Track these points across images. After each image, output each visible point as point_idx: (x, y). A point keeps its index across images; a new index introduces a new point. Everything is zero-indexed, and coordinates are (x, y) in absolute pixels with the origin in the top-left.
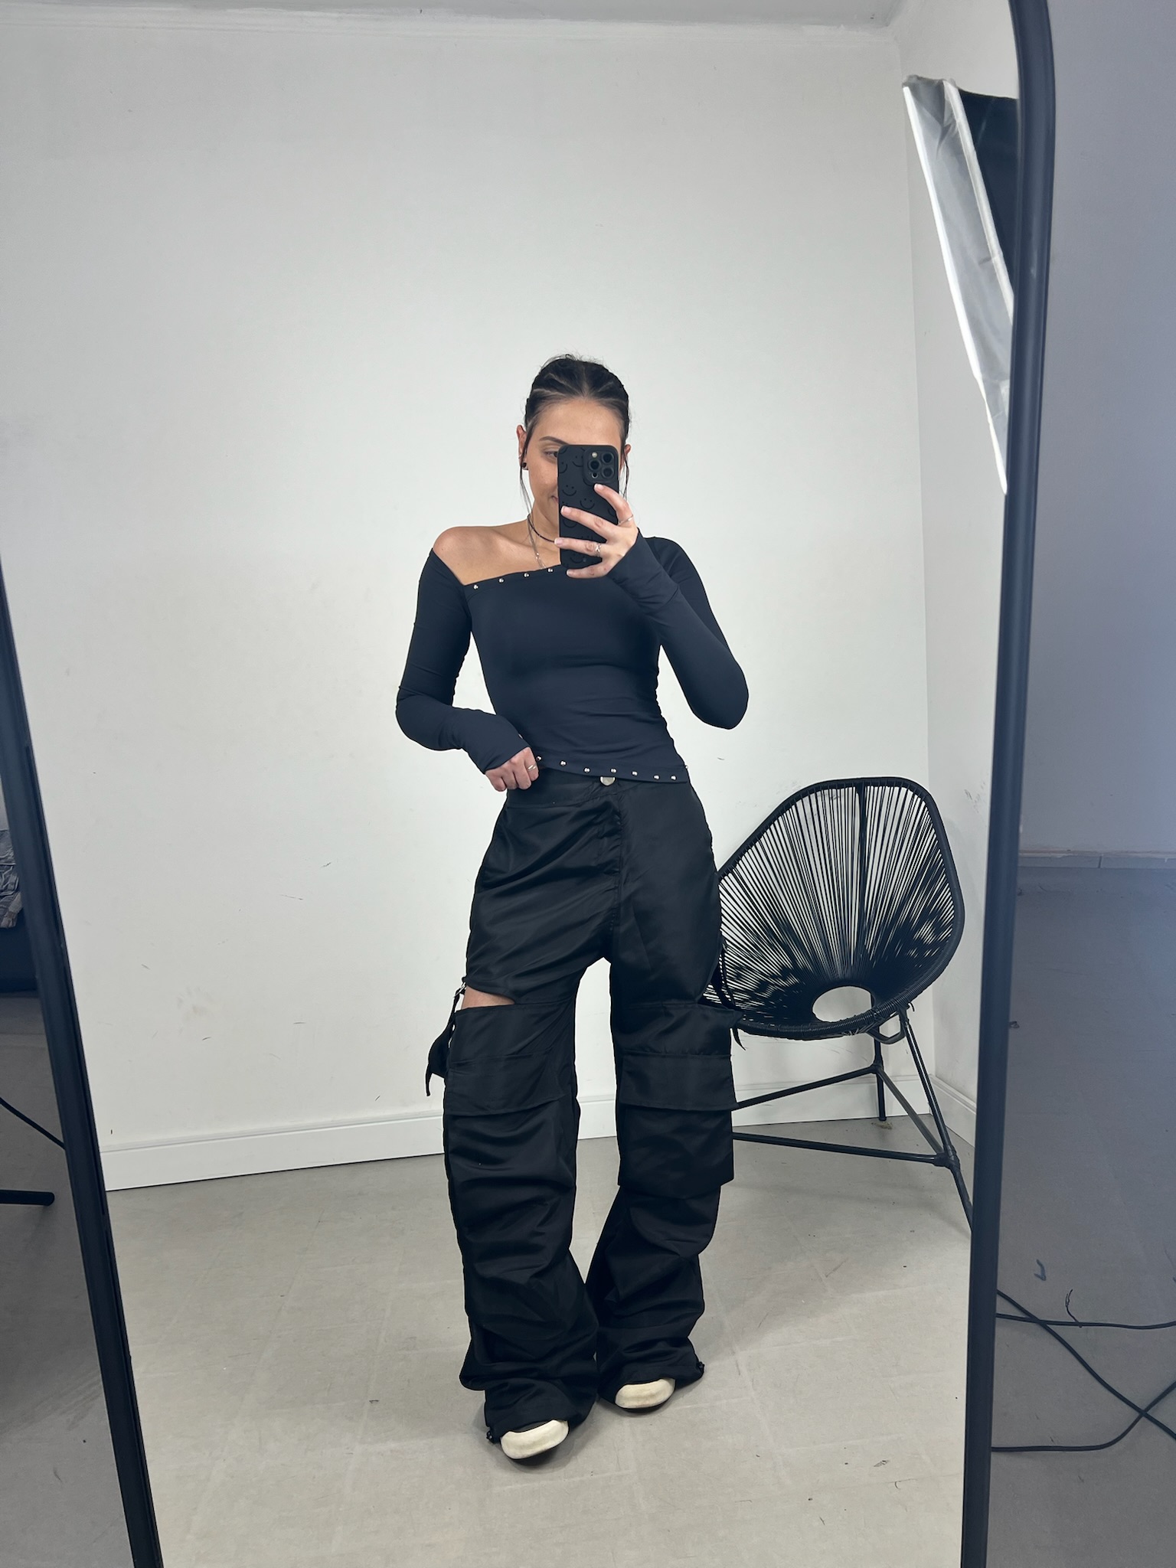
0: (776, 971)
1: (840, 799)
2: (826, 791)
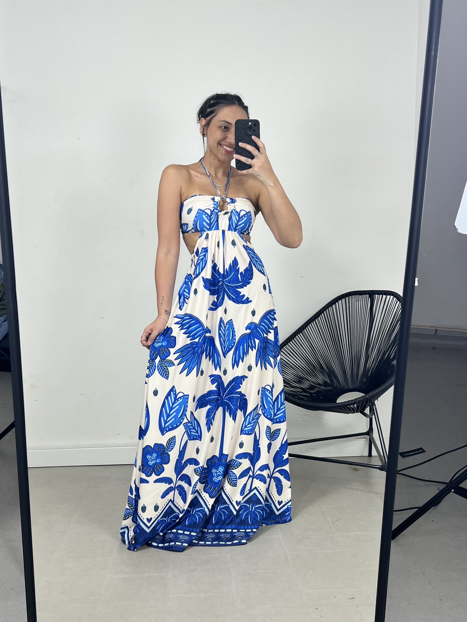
0: (320, 382)
1: (361, 300)
2: (354, 296)
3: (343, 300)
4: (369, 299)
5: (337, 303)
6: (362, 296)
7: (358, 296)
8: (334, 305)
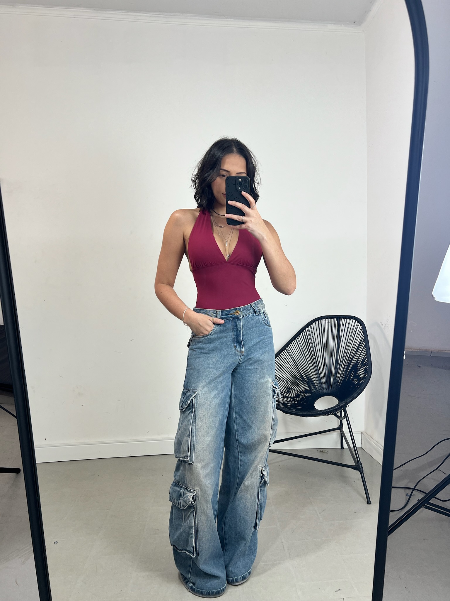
0: (302, 390)
1: (330, 322)
2: (325, 320)
3: (317, 322)
4: (337, 321)
5: (312, 325)
6: (331, 319)
7: (328, 319)
8: (310, 327)
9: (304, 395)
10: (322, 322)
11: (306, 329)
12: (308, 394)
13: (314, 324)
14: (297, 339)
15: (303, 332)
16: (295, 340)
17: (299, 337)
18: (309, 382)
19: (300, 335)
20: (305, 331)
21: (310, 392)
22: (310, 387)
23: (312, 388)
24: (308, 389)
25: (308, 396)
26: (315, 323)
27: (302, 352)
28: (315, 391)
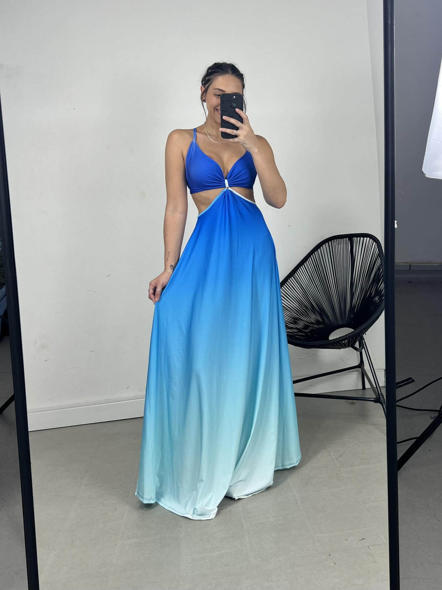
1: (342, 243)
2: (336, 240)
3: (327, 244)
4: (349, 241)
5: (321, 247)
6: (343, 239)
7: (339, 239)
8: (319, 250)
9: (316, 326)
10: (333, 244)
11: (315, 252)
12: (320, 326)
13: (324, 246)
14: (305, 264)
15: (312, 256)
16: (303, 266)
17: (307, 262)
18: (322, 312)
19: (308, 260)
20: (313, 254)
21: (323, 322)
22: (322, 318)
23: (326, 319)
24: (320, 319)
25: (320, 328)
26: (325, 244)
27: (311, 279)
28: (329, 322)
